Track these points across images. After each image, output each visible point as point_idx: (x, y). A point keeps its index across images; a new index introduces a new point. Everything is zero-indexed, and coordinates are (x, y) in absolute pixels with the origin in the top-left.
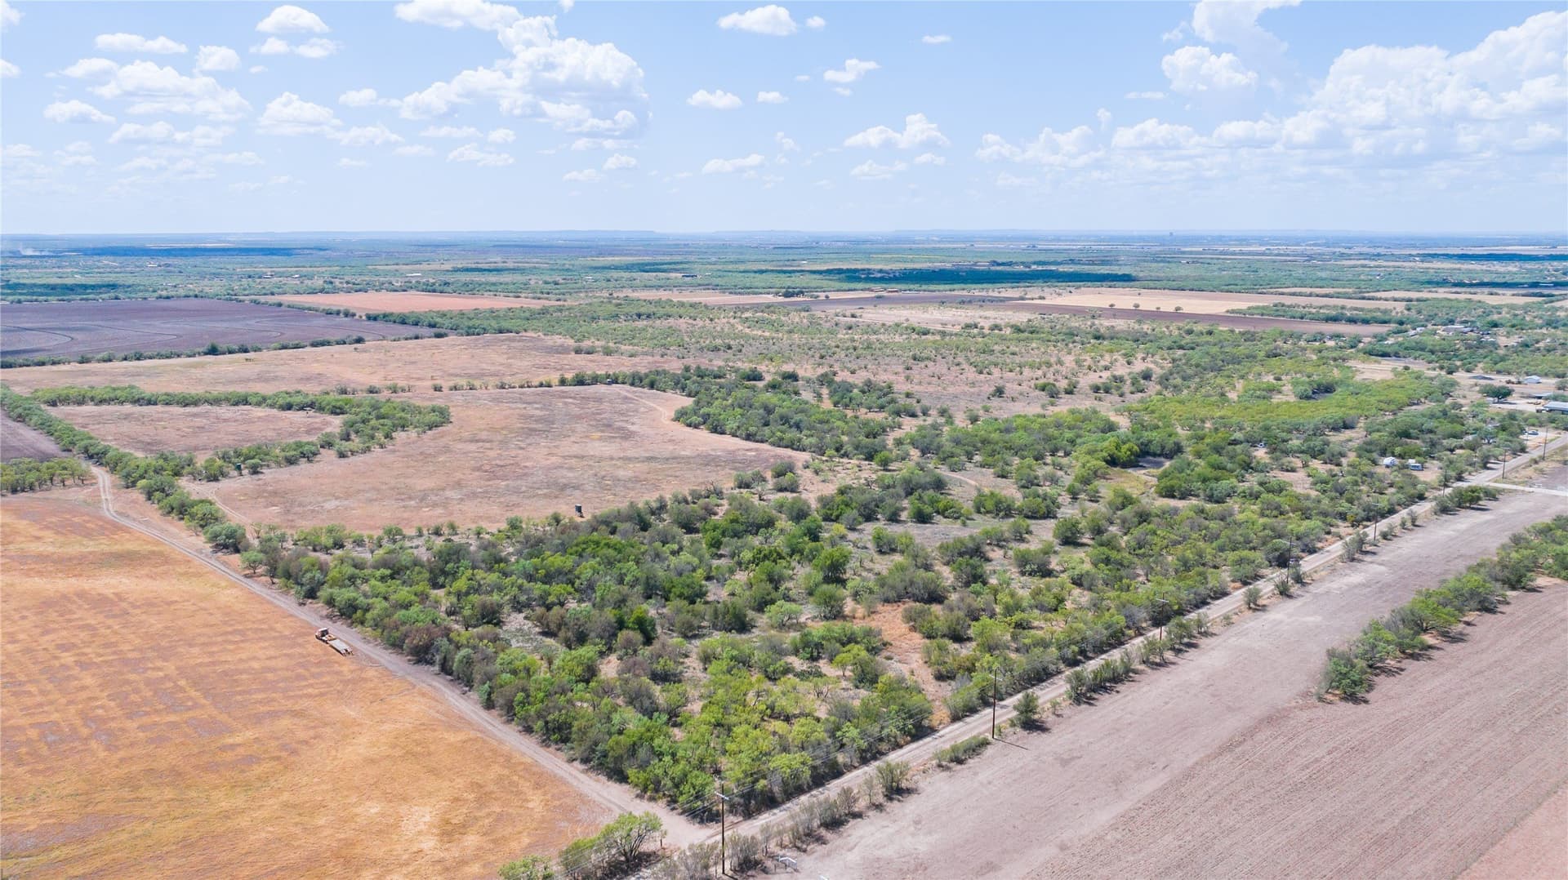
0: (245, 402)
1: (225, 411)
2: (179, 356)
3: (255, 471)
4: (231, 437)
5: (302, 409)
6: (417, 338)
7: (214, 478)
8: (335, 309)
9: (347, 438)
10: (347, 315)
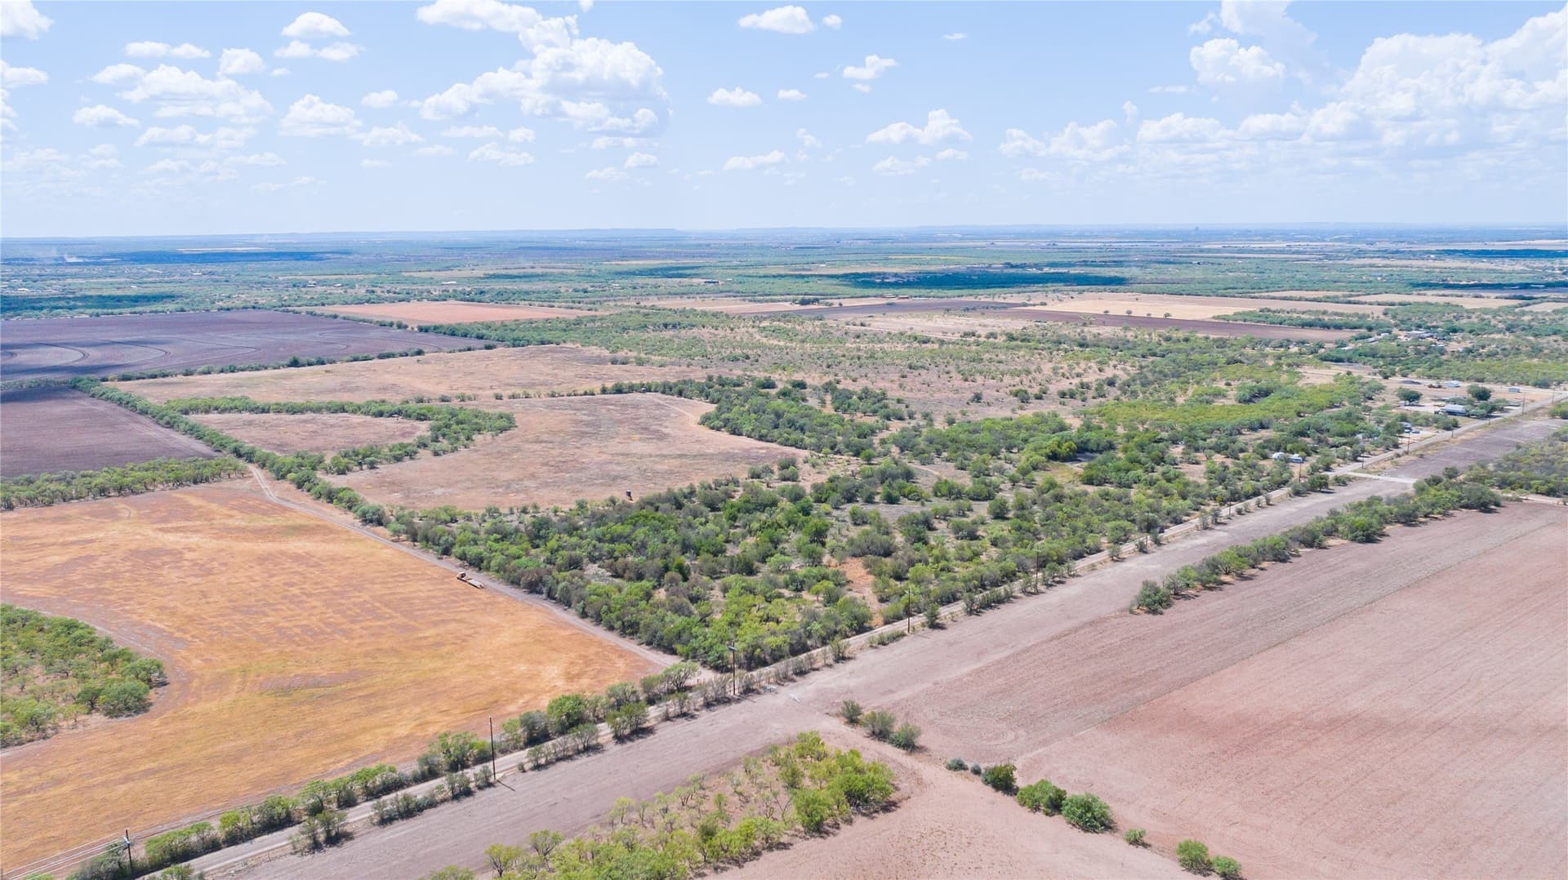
0: (343, 410)
1: (326, 417)
2: (266, 368)
3: (372, 466)
4: (343, 440)
5: (391, 416)
6: (469, 350)
7: (342, 472)
8: (388, 320)
9: (436, 440)
10: (400, 326)
